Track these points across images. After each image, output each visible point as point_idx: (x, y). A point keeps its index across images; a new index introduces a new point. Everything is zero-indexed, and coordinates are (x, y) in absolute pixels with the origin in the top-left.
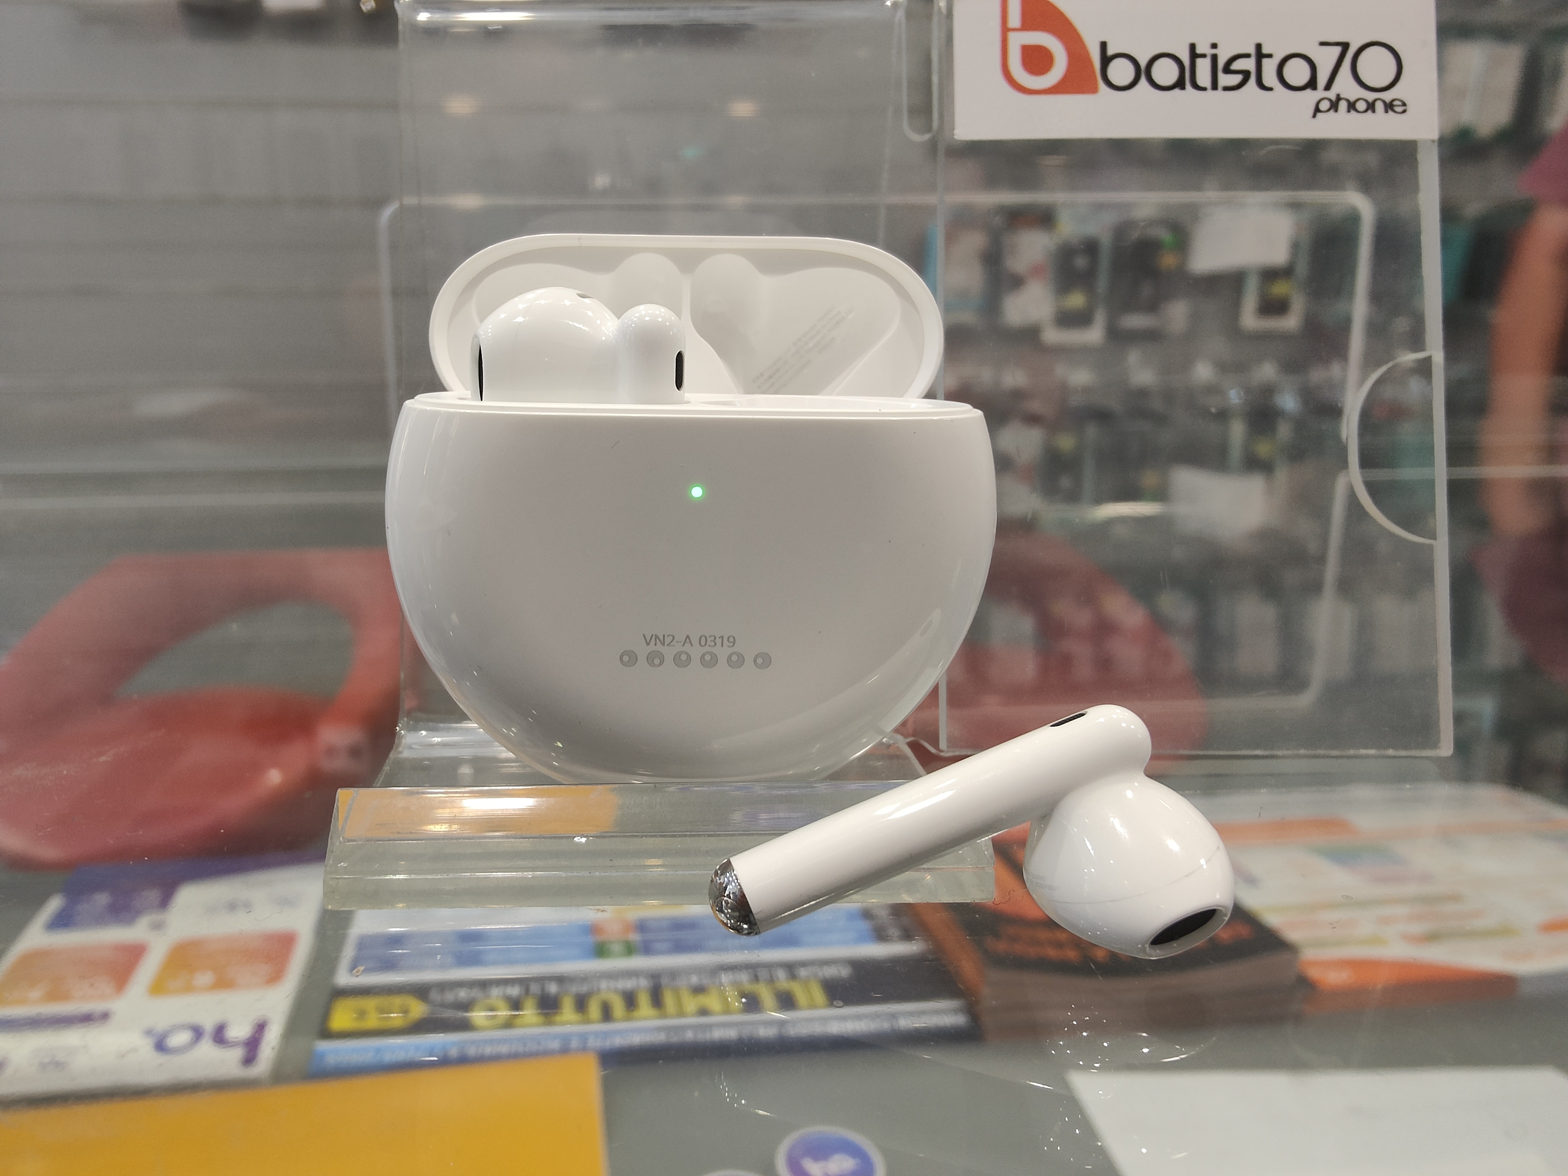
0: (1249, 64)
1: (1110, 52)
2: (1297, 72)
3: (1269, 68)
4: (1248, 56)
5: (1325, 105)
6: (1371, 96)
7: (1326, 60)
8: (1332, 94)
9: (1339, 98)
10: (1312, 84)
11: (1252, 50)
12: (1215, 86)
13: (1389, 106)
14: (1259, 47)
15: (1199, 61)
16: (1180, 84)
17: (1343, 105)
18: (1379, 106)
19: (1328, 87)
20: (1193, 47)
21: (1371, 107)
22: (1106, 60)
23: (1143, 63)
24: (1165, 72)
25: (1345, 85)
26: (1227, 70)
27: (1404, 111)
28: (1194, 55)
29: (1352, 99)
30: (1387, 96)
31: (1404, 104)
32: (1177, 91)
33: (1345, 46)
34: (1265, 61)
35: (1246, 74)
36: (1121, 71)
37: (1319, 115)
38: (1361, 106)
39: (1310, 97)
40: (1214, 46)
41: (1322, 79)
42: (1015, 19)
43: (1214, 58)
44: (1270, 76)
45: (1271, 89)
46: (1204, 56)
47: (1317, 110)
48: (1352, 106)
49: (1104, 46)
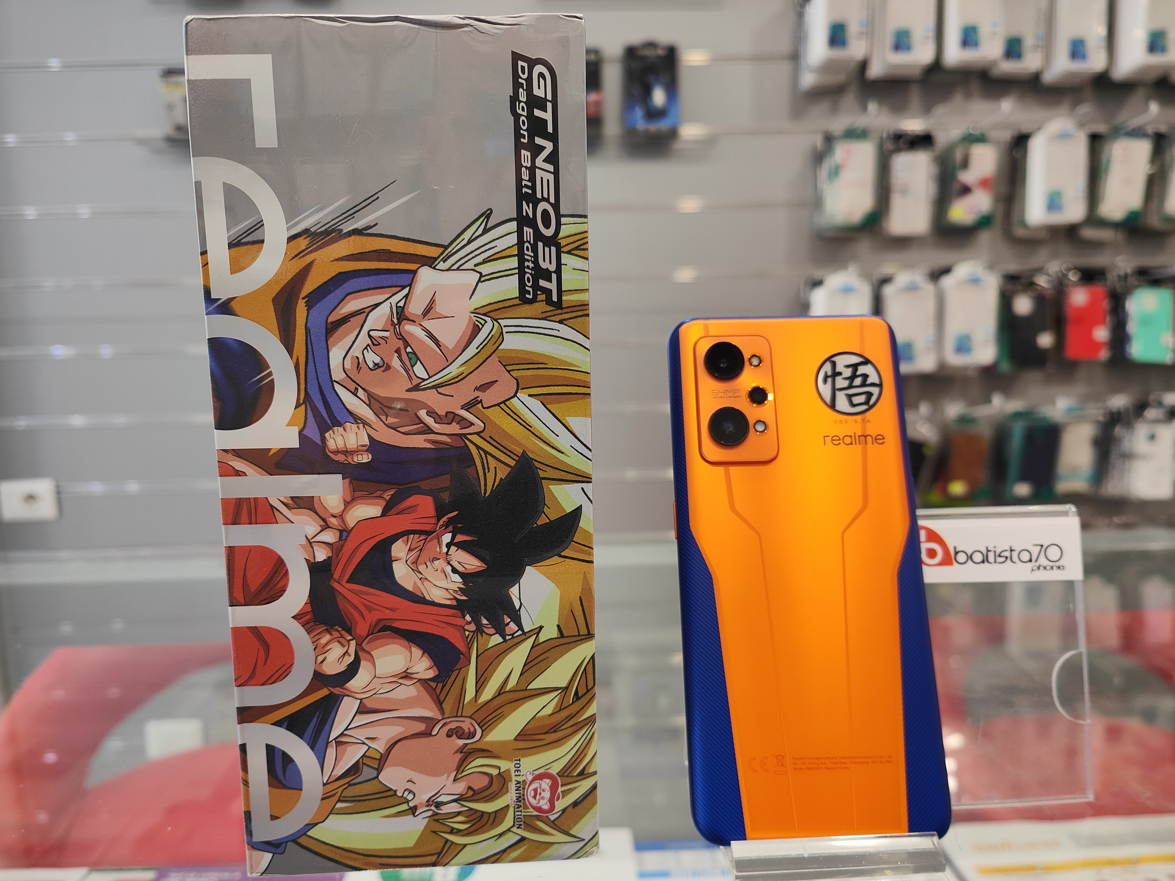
0: (1007, 554)
1: (958, 550)
2: (1025, 556)
3: (1015, 555)
4: (1006, 551)
5: (1035, 568)
6: (1051, 564)
7: (1035, 551)
8: (1037, 564)
9: (1040, 566)
10: (1031, 561)
11: (1008, 549)
12: (995, 562)
13: (1059, 568)
14: (1011, 547)
15: (989, 553)
16: (983, 562)
17: (1041, 568)
18: (1055, 568)
19: (1036, 561)
20: (987, 548)
21: (1052, 568)
22: (956, 553)
23: (969, 554)
24: (978, 557)
25: (1043, 561)
26: (1000, 556)
27: (1063, 569)
28: (988, 551)
29: (1044, 566)
30: (1058, 564)
31: (1063, 566)
32: (982, 564)
33: (1042, 546)
34: (1013, 552)
35: (1007, 558)
36: (962, 557)
37: (1033, 572)
38: (1048, 568)
39: (1030, 565)
40: (995, 547)
41: (1034, 559)
42: (923, 539)
43: (995, 552)
44: (1015, 558)
45: (1015, 563)
46: (990, 551)
47: (1033, 570)
48: (1045, 568)
49: (955, 548)
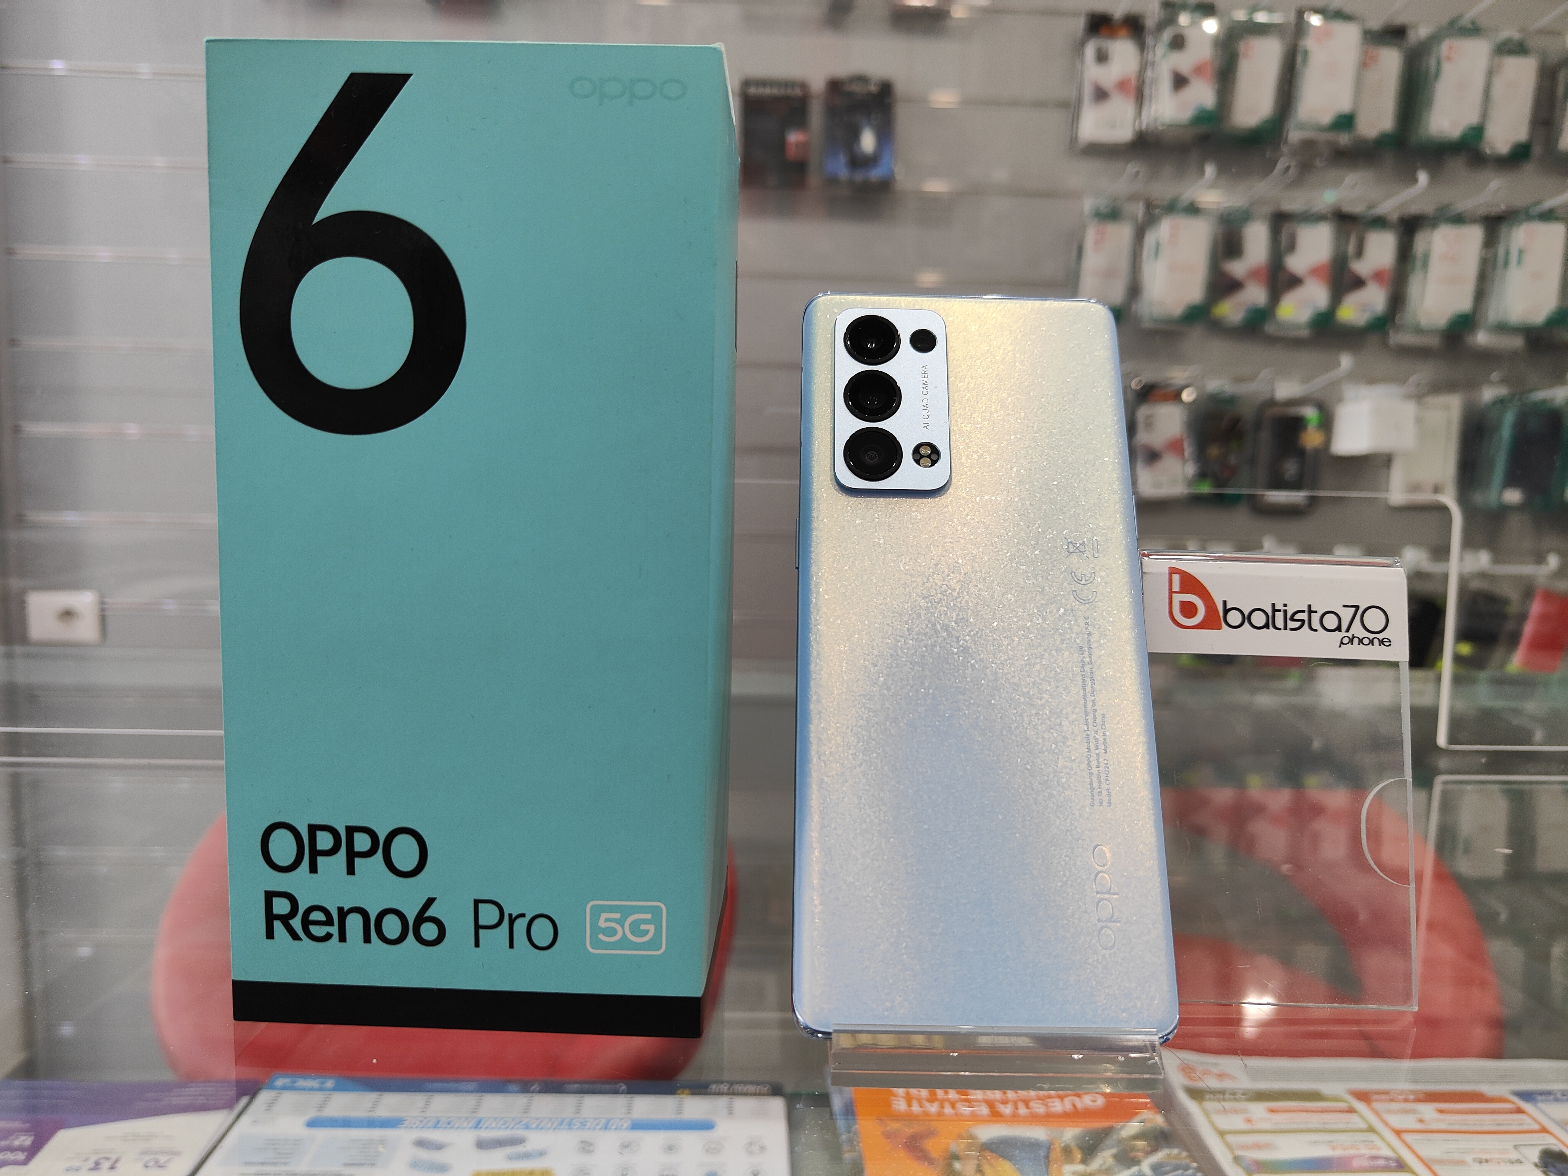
0: (1304, 616)
1: (1228, 607)
2: (1331, 622)
3: (1315, 618)
4: (1303, 611)
5: (1346, 640)
6: (1371, 636)
7: (1346, 615)
8: (1350, 634)
9: (1354, 637)
10: (1339, 628)
11: (1306, 609)
13: (1382, 642)
14: (1310, 606)
15: (1276, 613)
16: (1266, 626)
17: (1356, 641)
18: (1376, 642)
19: (1347, 631)
20: (1273, 605)
21: (1371, 642)
22: (1226, 611)
23: (1246, 614)
24: (1259, 619)
25: (1357, 630)
26: (1292, 619)
27: (1390, 645)
28: (1275, 610)
29: (1361, 638)
30: (1380, 636)
31: (1390, 641)
32: (1265, 630)
33: (1357, 608)
34: (1312, 614)
35: (1303, 621)
36: (1234, 618)
38: (1366, 641)
39: (1338, 635)
40: (1285, 605)
41: (1344, 626)
42: (1176, 587)
43: (1285, 611)
44: (1316, 624)
45: (1316, 630)
46: (1279, 611)
47: (1342, 643)
48: (1361, 641)
49: (1225, 603)
